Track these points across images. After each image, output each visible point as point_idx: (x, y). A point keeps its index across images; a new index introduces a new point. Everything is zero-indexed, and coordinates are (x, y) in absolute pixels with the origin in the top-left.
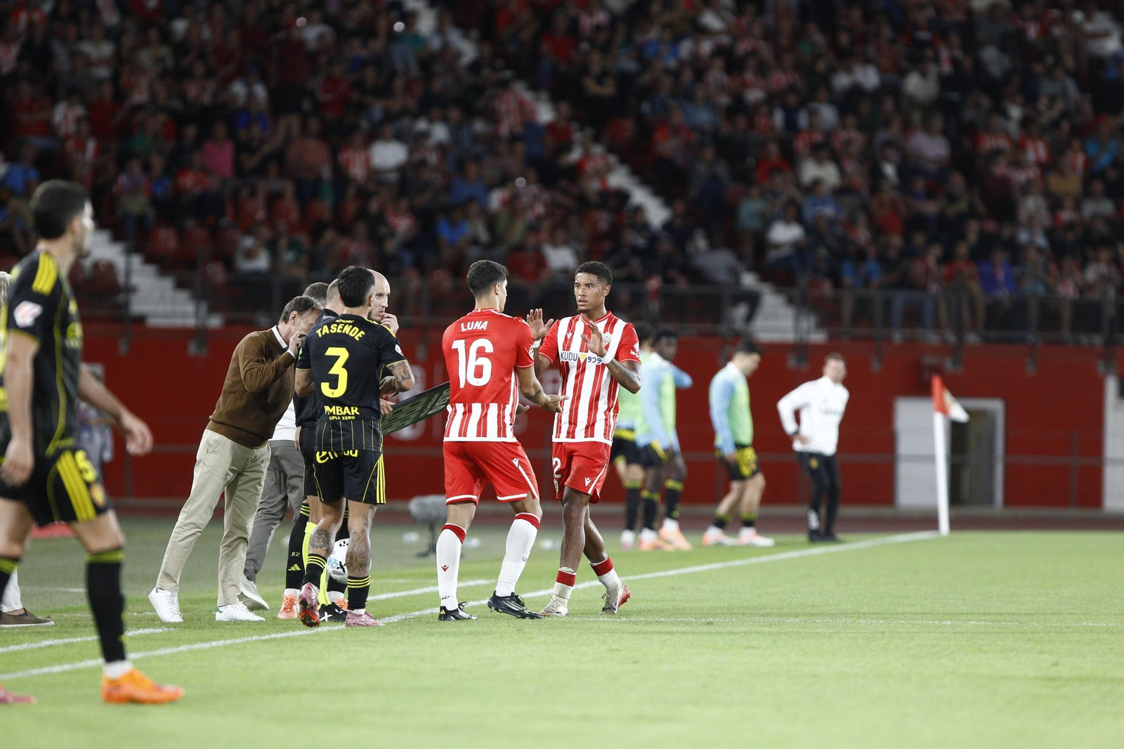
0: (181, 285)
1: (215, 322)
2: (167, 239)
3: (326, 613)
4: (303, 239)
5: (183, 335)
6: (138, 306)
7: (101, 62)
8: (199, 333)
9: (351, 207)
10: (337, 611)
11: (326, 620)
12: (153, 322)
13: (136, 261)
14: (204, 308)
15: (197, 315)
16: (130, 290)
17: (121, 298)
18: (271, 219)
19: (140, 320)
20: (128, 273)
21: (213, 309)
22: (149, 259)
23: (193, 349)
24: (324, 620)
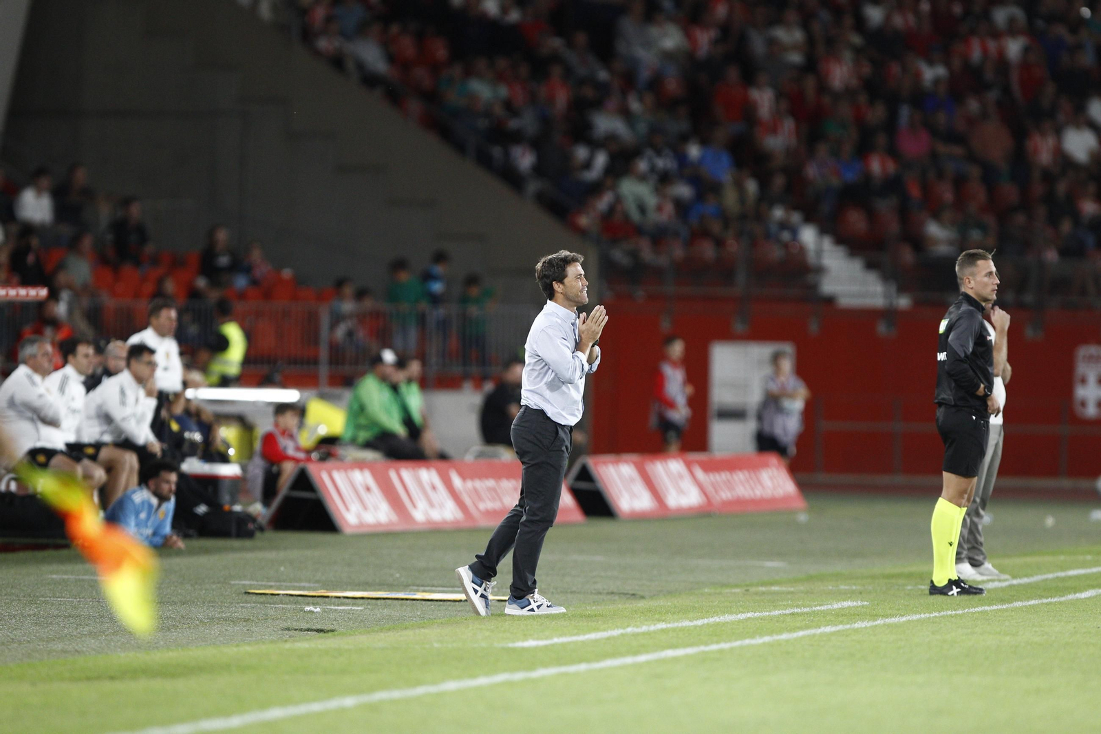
0: (870, 266)
1: (904, 302)
2: (856, 220)
3: (954, 587)
4: (990, 220)
5: (871, 315)
6: (828, 286)
7: (795, 47)
8: (888, 314)
9: (1038, 189)
10: (962, 584)
11: (956, 594)
12: (845, 302)
13: (827, 243)
14: (893, 289)
15: (886, 296)
16: (820, 270)
17: (810, 278)
18: (960, 202)
19: (830, 301)
20: (819, 253)
21: (902, 289)
22: (840, 240)
23: (882, 329)
24: (953, 594)
